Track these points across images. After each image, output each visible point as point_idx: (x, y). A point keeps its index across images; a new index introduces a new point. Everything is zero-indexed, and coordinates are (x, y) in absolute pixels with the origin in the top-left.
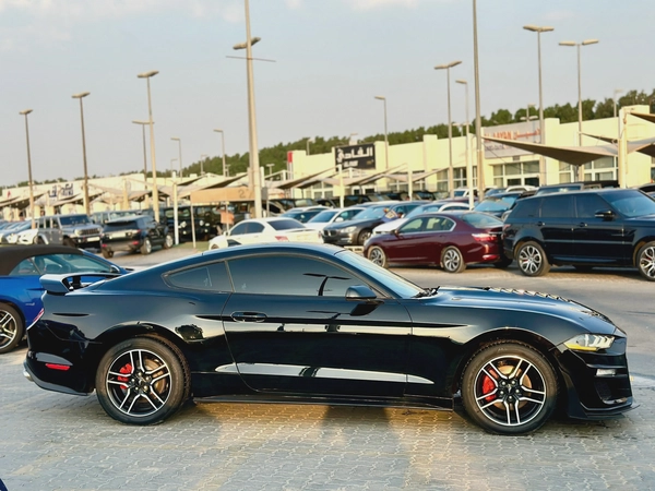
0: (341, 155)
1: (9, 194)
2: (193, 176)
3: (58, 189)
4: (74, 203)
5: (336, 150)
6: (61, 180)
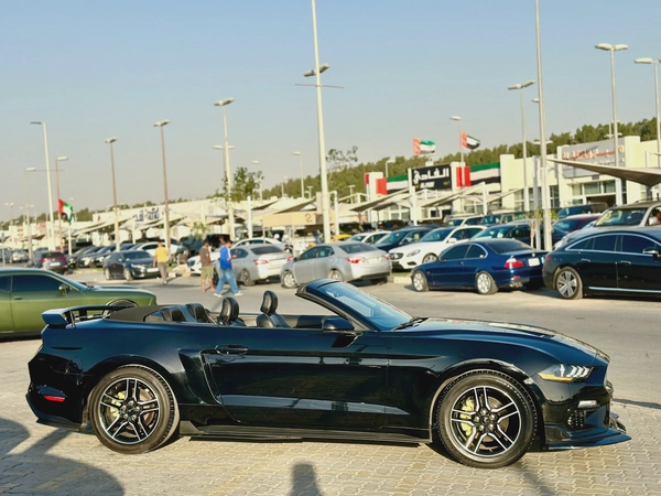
0: (417, 177)
1: (99, 218)
2: (274, 199)
3: (145, 213)
4: (157, 227)
5: (413, 171)
6: (149, 204)
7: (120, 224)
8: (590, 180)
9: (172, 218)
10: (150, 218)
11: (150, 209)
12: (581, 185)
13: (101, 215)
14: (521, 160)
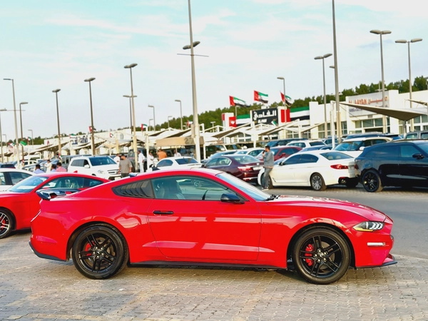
0: (256, 116)
1: (48, 142)
2: (162, 130)
3: (78, 139)
4: (86, 148)
5: (253, 112)
6: (80, 133)
7: (62, 145)
8: (366, 118)
9: (96, 142)
10: (81, 142)
11: (82, 136)
12: (361, 121)
13: (49, 140)
14: (323, 105)
